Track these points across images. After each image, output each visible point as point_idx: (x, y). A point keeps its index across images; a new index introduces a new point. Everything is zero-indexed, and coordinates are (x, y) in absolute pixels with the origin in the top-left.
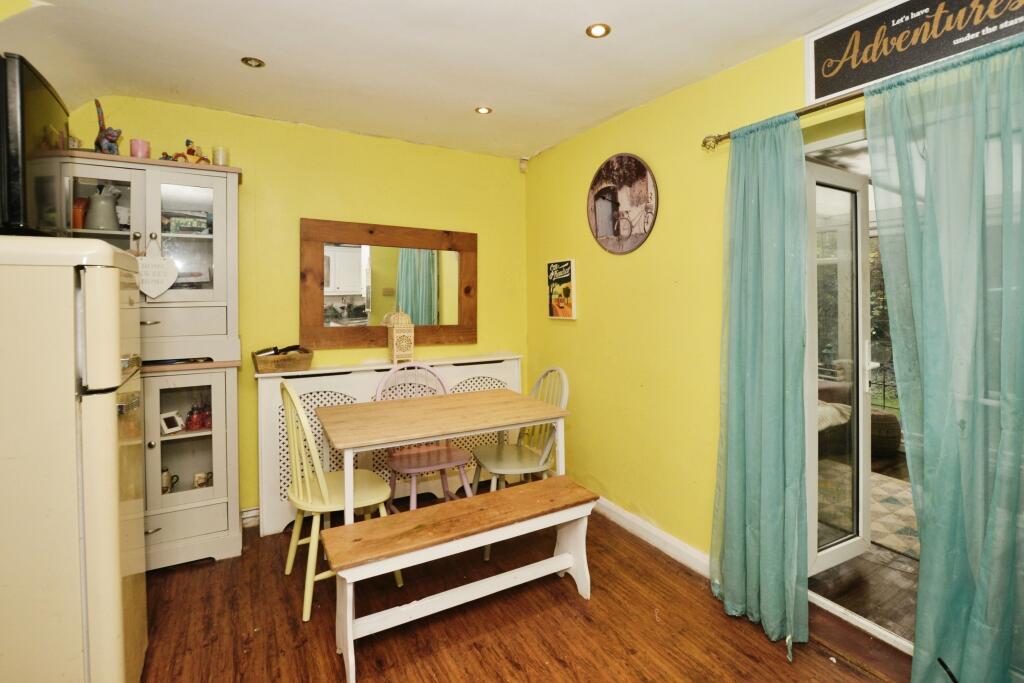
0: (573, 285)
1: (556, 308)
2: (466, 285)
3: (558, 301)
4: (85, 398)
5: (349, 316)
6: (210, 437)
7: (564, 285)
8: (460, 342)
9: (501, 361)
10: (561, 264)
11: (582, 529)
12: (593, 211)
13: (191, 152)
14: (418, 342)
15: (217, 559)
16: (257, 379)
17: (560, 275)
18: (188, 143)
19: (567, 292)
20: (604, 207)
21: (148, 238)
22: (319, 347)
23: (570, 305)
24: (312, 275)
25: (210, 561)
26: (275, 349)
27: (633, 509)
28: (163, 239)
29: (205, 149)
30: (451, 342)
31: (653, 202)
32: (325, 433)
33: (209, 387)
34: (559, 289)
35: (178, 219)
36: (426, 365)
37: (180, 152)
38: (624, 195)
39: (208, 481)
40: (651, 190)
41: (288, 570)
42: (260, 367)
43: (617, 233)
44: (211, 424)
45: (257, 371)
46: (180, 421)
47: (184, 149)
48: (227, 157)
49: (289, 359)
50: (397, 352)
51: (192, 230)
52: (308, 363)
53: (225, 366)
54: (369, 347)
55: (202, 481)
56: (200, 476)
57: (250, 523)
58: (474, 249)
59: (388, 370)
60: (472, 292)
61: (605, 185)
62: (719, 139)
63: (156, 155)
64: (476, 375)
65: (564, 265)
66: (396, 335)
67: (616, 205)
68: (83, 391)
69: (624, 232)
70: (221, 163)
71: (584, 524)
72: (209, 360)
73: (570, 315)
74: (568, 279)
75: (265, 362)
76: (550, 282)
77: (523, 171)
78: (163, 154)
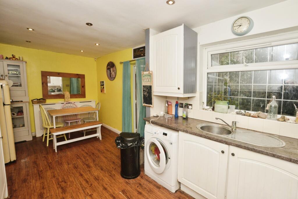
0: (105, 86)
1: (102, 90)
2: (82, 86)
3: (102, 89)
4: (5, 106)
5: (57, 91)
6: (23, 117)
7: (103, 86)
8: (81, 98)
9: (91, 102)
10: (102, 82)
11: (100, 128)
12: (107, 72)
13: (14, 57)
14: (71, 97)
15: (27, 141)
16: (33, 105)
17: (102, 84)
18: (13, 55)
19: (104, 87)
20: (109, 71)
21: (5, 76)
22: (47, 99)
23: (104, 90)
24: (45, 83)
25: (25, 141)
26: (37, 99)
27: (114, 128)
28: (9, 76)
29: (17, 57)
30: (79, 98)
31: (115, 72)
32: (49, 114)
33: (22, 107)
34: (102, 87)
35: (11, 72)
36: (73, 102)
37: (11, 57)
38: (111, 69)
39: (24, 126)
40: (115, 69)
41: (43, 141)
42: (34, 103)
43: (111, 76)
44: (23, 114)
45: (33, 104)
46: (15, 114)
47: (12, 57)
48: (22, 58)
49: (40, 101)
50: (66, 100)
51: (15, 74)
52: (45, 102)
53: (26, 102)
54: (60, 99)
55: (22, 126)
56: (21, 125)
57: (34, 135)
58: (84, 78)
59: (63, 103)
60: (84, 87)
61: (109, 67)
62: (122, 63)
63: (5, 57)
64: (85, 104)
65: (103, 82)
66: (66, 96)
67: (110, 71)
68: (4, 105)
69: (112, 77)
70: (21, 60)
71: (100, 127)
72: (22, 101)
73: (104, 92)
74: (104, 85)
75: (35, 102)
76: (101, 85)
77: (95, 61)
78: (6, 57)
